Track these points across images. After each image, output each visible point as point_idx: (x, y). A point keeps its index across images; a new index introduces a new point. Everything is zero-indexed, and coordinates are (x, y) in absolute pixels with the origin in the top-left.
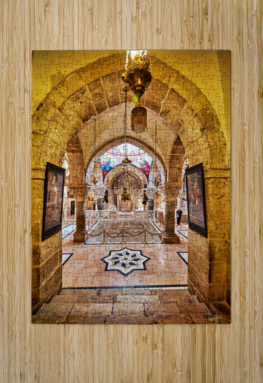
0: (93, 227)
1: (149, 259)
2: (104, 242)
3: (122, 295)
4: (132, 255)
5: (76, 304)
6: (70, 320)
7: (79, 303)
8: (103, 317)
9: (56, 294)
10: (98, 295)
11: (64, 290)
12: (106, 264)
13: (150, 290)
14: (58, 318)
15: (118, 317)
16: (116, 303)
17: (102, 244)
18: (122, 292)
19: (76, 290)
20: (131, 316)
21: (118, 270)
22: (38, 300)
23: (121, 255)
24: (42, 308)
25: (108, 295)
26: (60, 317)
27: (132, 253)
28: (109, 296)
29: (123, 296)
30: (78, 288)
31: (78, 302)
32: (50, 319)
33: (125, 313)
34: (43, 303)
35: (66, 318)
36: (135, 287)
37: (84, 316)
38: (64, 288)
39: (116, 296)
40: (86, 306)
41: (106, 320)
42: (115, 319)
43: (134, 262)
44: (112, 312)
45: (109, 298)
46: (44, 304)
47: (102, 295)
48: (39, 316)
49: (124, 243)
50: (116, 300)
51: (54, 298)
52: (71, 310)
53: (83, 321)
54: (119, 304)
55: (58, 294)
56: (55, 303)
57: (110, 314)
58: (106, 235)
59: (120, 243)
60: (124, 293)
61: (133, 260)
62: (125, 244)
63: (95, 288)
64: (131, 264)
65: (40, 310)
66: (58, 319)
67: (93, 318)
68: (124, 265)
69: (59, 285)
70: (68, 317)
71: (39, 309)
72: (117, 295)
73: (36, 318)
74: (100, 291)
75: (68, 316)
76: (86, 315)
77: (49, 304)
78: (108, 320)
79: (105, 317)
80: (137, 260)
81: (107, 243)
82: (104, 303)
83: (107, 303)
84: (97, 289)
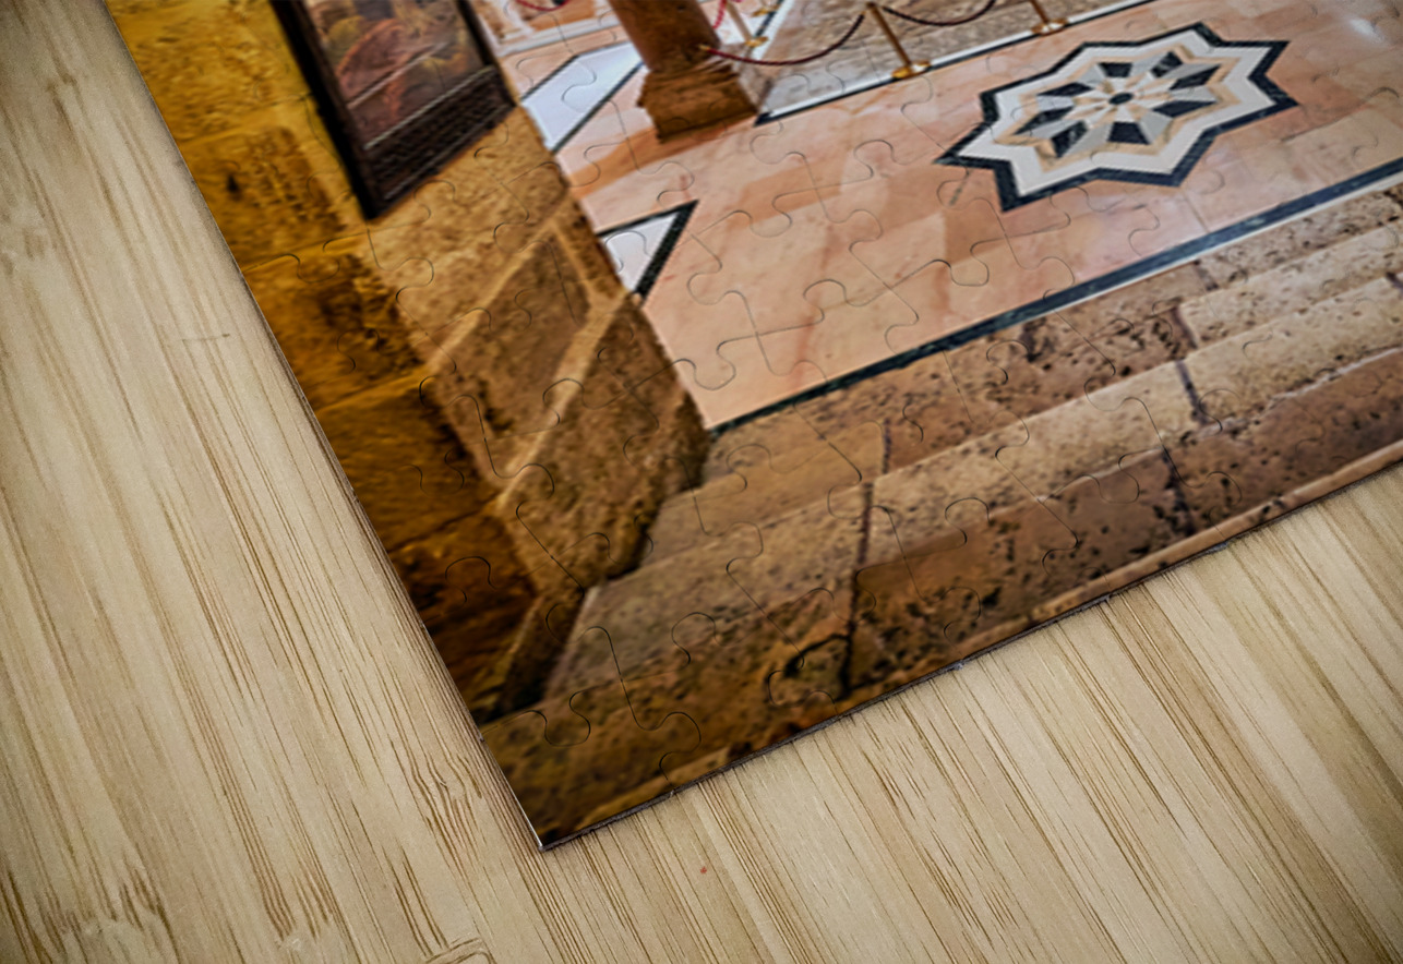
0: (771, 14)
1: (1277, 48)
2: (908, 63)
3: (1213, 287)
4: (1155, 62)
5: (879, 481)
6: (886, 597)
7: (900, 463)
8: (1145, 464)
9: (672, 489)
10: (1032, 358)
11: (728, 439)
12: (990, 173)
13: (1387, 193)
14: (767, 627)
15: (1256, 416)
16: (1193, 346)
17: (895, 80)
18: (1203, 273)
19: (834, 396)
20: (1343, 371)
21: (1100, 173)
22: (517, 591)
23: (1073, 89)
24: (581, 630)
25: (1110, 330)
26: (787, 614)
27: (1144, 57)
28: (1123, 332)
29: (1220, 292)
30: (846, 382)
31: (893, 456)
32: (699, 667)
33: (1294, 377)
34: (582, 592)
35: (846, 595)
36: (1271, 216)
37: (992, 523)
38: (723, 429)
39: (1174, 311)
40: (973, 456)
41: (1181, 472)
42: (1243, 436)
43: (1184, 95)
44: (1199, 411)
45: (1125, 340)
46: (592, 595)
47: (1065, 345)
48: (587, 694)
49: (1055, 26)
50: (1186, 333)
51: (668, 516)
52: (865, 529)
53: (1003, 550)
54: (1218, 344)
55: (694, 481)
56: (695, 543)
57: (1191, 425)
58: (895, 25)
59: (1027, 34)
60: (1216, 270)
61: (1174, 88)
62: (1068, 26)
63: (988, 328)
64: (1173, 110)
65: (572, 647)
66: (772, 636)
67: (1073, 502)
68: (1125, 133)
69: (668, 424)
70: (856, 583)
71: (559, 649)
72: (1178, 300)
73: (566, 713)
74: (1030, 329)
75: (855, 576)
76: (1001, 512)
77: (638, 574)
78: (1191, 463)
79: (1166, 455)
80: (1203, 77)
81: (935, 62)
82: (1105, 381)
83: (1127, 372)
84: (1005, 326)
